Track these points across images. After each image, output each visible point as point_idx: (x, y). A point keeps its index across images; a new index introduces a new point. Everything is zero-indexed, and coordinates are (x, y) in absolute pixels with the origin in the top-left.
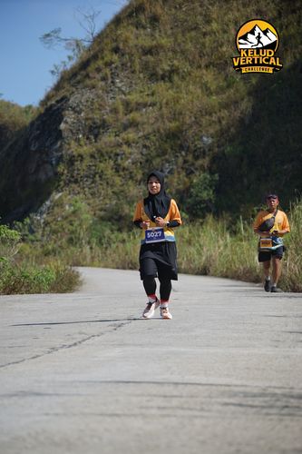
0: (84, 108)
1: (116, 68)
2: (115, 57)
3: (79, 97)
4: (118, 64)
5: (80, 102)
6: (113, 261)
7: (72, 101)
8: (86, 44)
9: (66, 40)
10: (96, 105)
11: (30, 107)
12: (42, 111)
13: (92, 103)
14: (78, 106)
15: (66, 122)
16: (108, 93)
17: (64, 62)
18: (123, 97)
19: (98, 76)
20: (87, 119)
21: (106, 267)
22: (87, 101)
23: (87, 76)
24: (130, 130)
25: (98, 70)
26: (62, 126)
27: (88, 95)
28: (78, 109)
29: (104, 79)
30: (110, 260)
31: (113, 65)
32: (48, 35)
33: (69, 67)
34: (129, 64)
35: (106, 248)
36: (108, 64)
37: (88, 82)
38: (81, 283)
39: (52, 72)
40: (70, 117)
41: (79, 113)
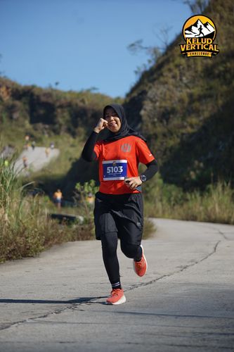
0: (159, 99)
1: (183, 69)
2: (183, 61)
3: (155, 91)
4: (185, 66)
5: (156, 94)
6: (179, 214)
7: (150, 94)
8: (161, 51)
9: (146, 48)
10: (168, 97)
11: (118, 98)
12: (128, 100)
13: (165, 95)
14: (154, 97)
15: (145, 110)
16: (177, 87)
17: (144, 65)
18: (188, 90)
19: (170, 75)
20: (160, 107)
21: (174, 218)
22: (161, 94)
23: (162, 75)
24: (193, 115)
25: (170, 70)
26: (142, 112)
27: (162, 89)
28: (154, 100)
29: (174, 77)
30: (176, 214)
31: (181, 67)
32: (133, 45)
33: (148, 68)
34: (193, 66)
35: (174, 205)
36: (177, 66)
37: (162, 79)
38: (155, 230)
39: (136, 72)
40: (148, 106)
41: (155, 102)
